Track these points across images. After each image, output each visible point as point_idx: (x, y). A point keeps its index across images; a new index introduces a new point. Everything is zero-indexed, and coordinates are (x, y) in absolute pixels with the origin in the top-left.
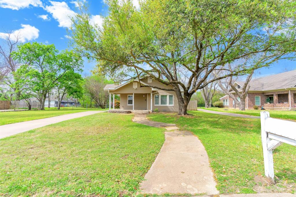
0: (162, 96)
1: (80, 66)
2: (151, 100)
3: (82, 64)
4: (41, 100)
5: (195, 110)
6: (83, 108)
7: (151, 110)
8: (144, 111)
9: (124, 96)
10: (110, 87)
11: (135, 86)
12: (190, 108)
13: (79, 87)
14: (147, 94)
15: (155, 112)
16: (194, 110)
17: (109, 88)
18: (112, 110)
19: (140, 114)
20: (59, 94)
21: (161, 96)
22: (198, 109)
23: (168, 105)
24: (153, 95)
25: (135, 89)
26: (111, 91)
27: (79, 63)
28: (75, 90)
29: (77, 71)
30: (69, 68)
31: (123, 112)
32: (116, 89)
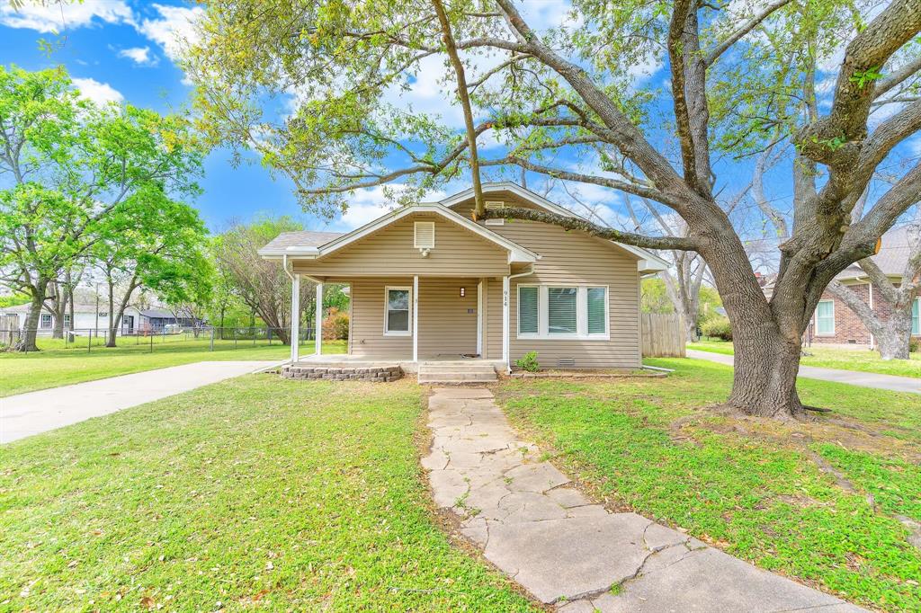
0: (554, 293)
1: (187, 170)
2: (506, 310)
3: (198, 164)
4: (57, 310)
5: (678, 352)
6: (220, 342)
7: (506, 359)
8: (470, 368)
9: (368, 288)
10: (296, 245)
11: (424, 240)
12: (656, 345)
13: (194, 260)
14: (476, 281)
15: (526, 374)
16: (672, 355)
17: (291, 249)
18: (305, 359)
19: (454, 385)
20: (112, 285)
21: (546, 289)
22: (689, 352)
23: (581, 333)
24: (513, 283)
25: (424, 254)
26: (299, 265)
27: (185, 160)
28: (169, 270)
29: (179, 193)
30: (141, 177)
31: (363, 375)
32: (325, 252)
